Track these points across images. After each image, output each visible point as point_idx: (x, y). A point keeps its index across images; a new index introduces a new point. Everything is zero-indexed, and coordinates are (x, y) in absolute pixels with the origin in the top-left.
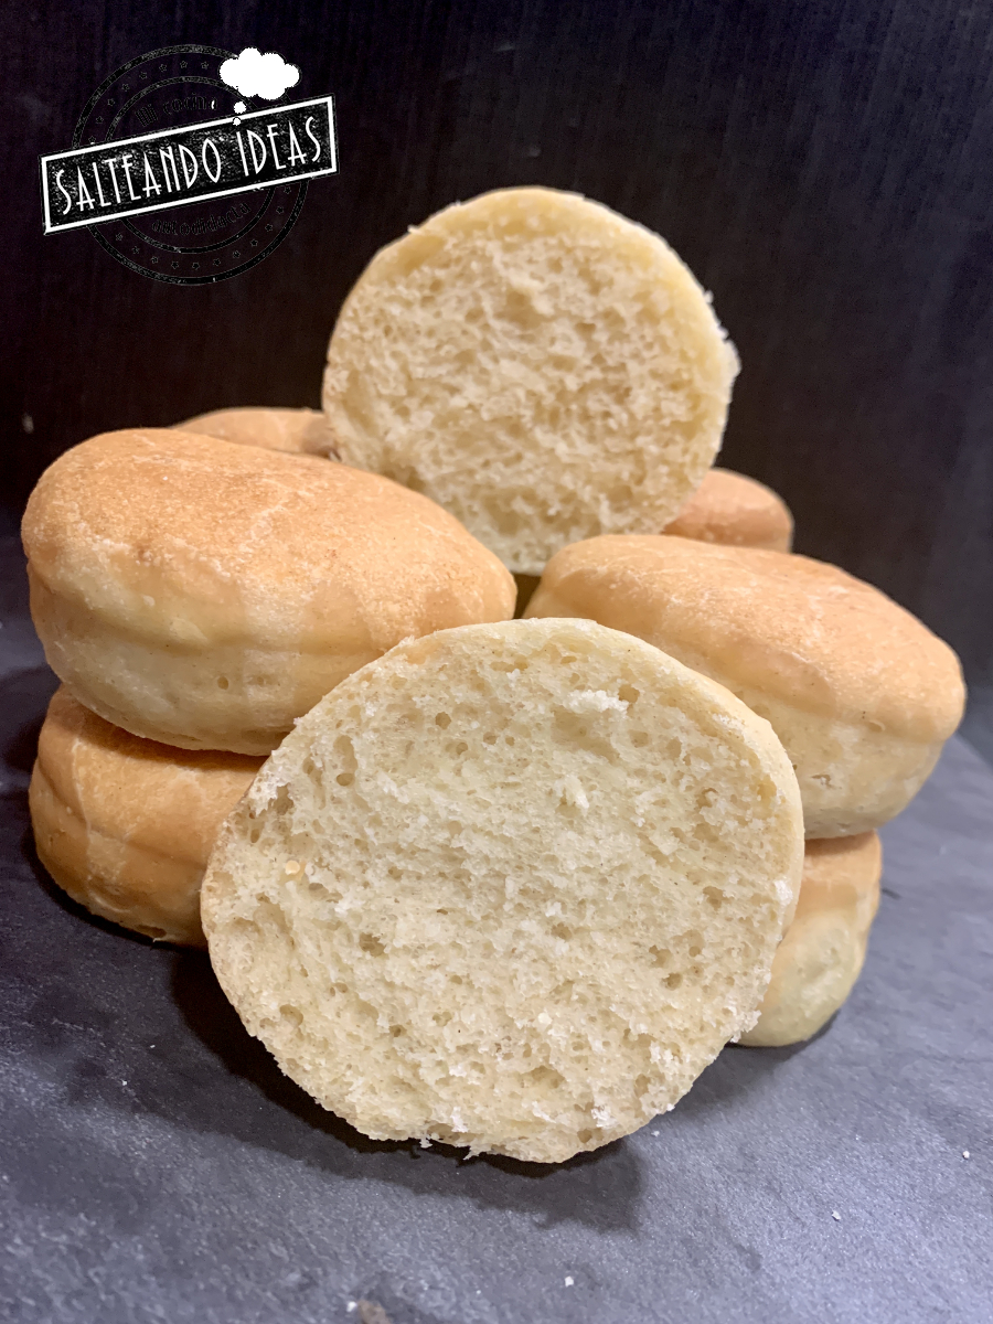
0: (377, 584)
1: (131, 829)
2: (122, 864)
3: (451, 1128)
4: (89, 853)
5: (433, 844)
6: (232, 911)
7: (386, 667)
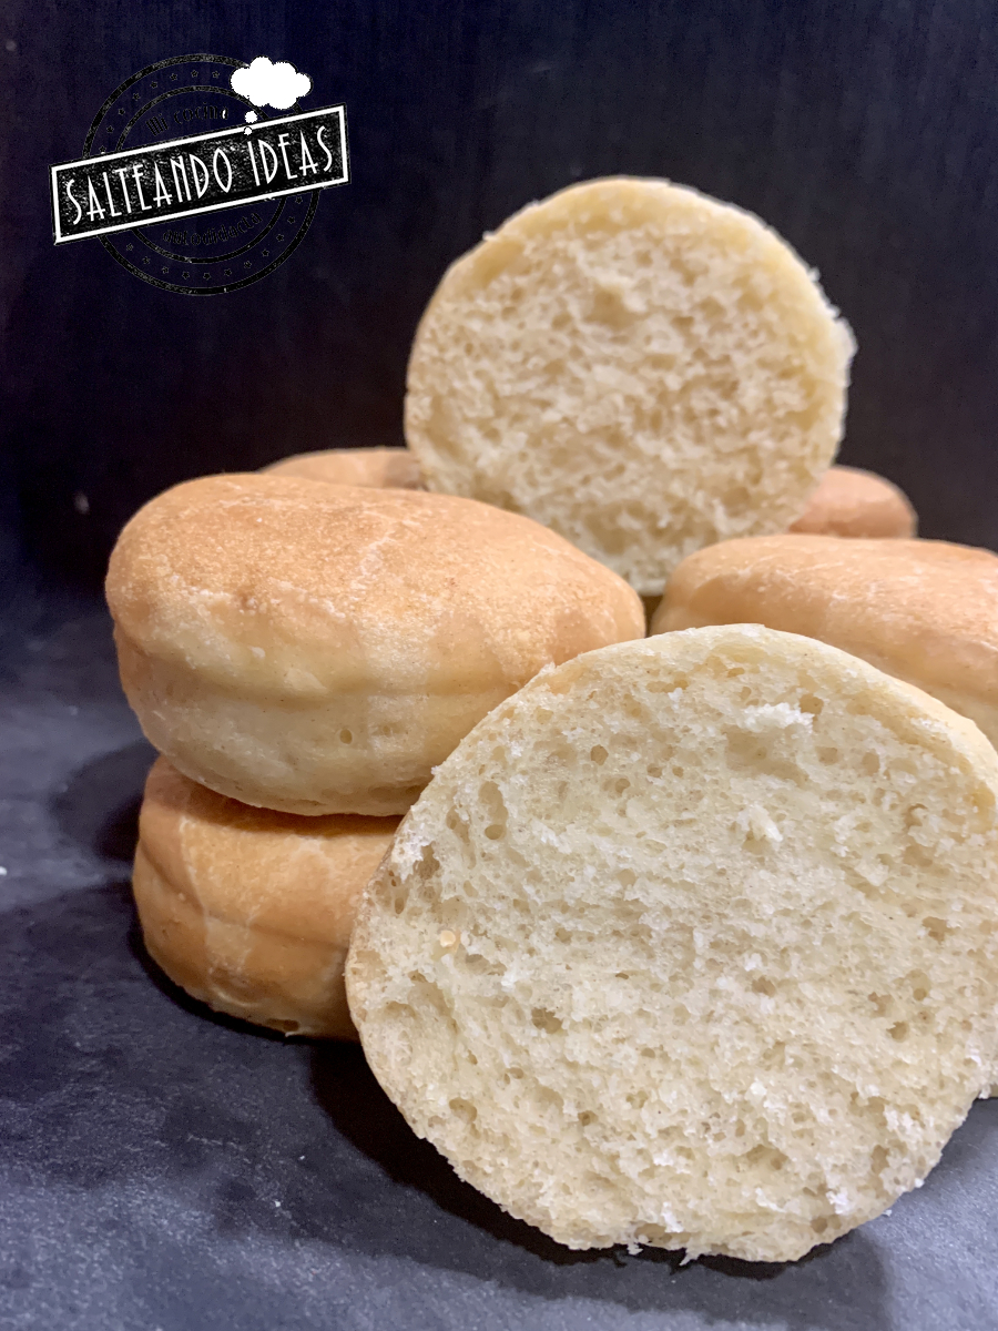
0: (503, 610)
1: (254, 912)
2: (247, 952)
3: (664, 1228)
4: (208, 942)
5: (603, 898)
6: (383, 995)
7: (528, 701)
